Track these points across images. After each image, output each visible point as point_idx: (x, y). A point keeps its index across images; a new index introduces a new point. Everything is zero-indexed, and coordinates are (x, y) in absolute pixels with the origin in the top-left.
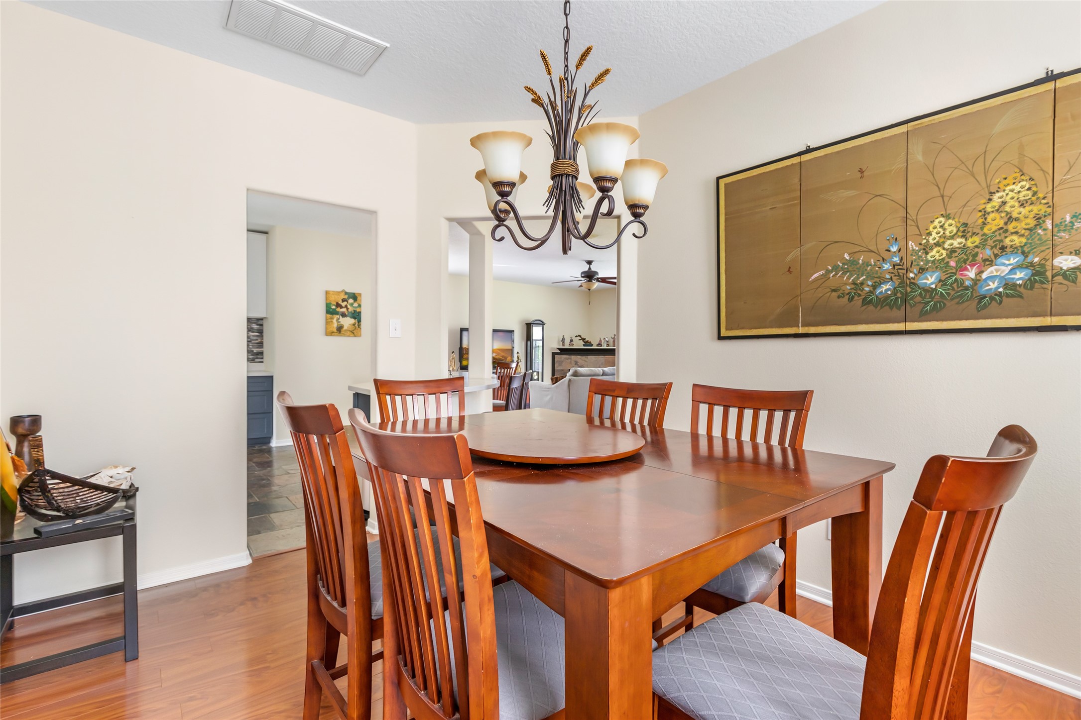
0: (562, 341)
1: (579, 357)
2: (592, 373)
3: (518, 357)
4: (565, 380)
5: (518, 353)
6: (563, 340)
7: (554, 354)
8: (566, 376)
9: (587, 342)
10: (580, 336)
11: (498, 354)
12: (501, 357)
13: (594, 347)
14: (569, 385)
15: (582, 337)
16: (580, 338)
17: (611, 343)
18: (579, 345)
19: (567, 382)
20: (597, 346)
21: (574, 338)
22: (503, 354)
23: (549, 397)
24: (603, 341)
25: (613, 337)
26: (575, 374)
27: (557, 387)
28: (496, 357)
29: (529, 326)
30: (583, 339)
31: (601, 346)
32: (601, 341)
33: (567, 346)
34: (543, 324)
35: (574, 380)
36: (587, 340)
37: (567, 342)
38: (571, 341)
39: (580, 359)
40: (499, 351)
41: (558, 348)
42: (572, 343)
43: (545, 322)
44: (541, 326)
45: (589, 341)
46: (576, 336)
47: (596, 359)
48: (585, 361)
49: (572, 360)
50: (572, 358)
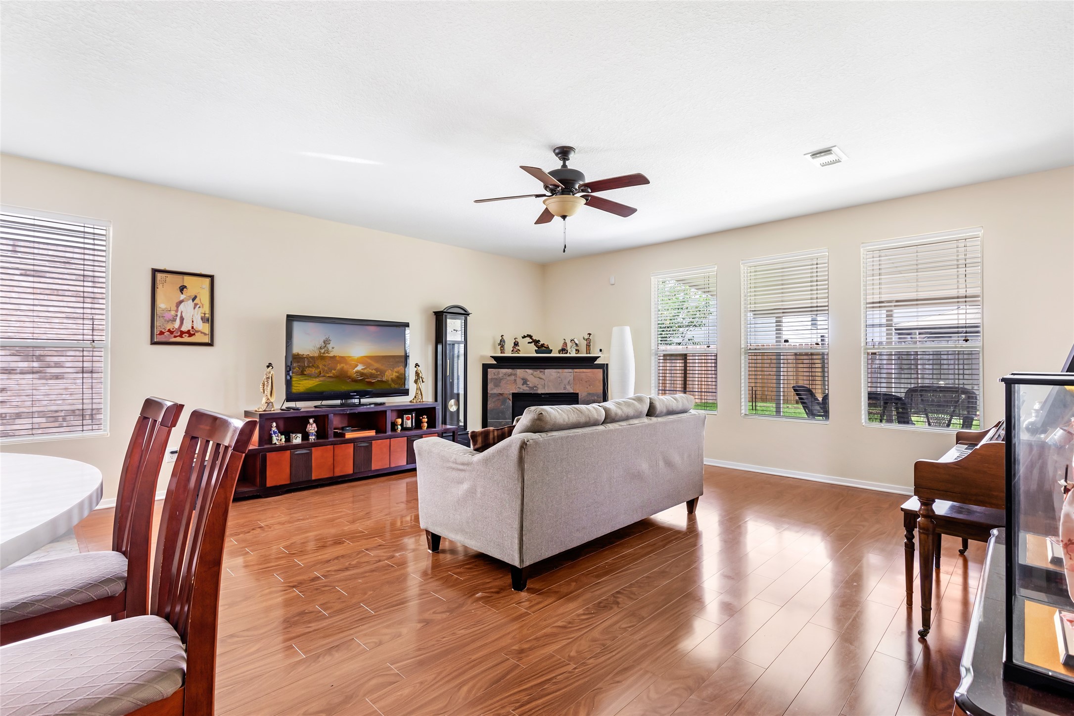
0: (500, 344)
1: (530, 371)
2: (583, 420)
3: (417, 374)
4: (509, 446)
5: (417, 365)
6: (502, 343)
7: (486, 367)
8: (510, 434)
9: (543, 345)
10: (530, 337)
11: (368, 365)
12: (374, 371)
13: (555, 354)
14: (521, 460)
15: (534, 338)
16: (531, 340)
17: (583, 347)
18: (528, 351)
19: (514, 452)
20: (559, 353)
21: (520, 340)
22: (376, 365)
23: (465, 486)
24: (569, 344)
25: (587, 337)
26: (538, 426)
27: (486, 461)
28: (365, 371)
29: (440, 318)
30: (536, 342)
31: (567, 353)
32: (565, 344)
33: (508, 353)
34: (466, 314)
35: (536, 443)
36: (541, 343)
37: (509, 346)
38: (516, 344)
39: (532, 374)
40: (369, 361)
41: (492, 357)
42: (517, 348)
43: (469, 310)
44: (463, 317)
45: (546, 344)
46: (524, 337)
47: (558, 375)
48: (541, 378)
49: (518, 376)
50: (518, 373)
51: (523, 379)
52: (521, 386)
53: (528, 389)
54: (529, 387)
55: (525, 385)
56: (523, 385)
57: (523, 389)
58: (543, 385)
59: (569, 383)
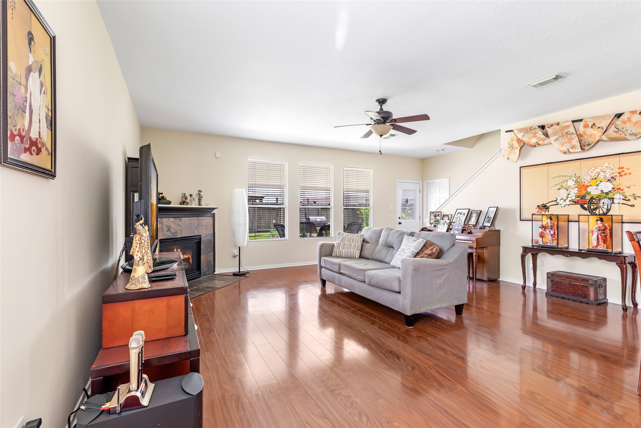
13: (174, 205)
47: (190, 222)
48: (179, 225)
49: (164, 224)
50: (164, 221)
51: (167, 226)
52: (166, 233)
53: (171, 235)
54: (172, 233)
55: (169, 232)
56: (168, 231)
57: (168, 236)
58: (181, 231)
59: (196, 228)
